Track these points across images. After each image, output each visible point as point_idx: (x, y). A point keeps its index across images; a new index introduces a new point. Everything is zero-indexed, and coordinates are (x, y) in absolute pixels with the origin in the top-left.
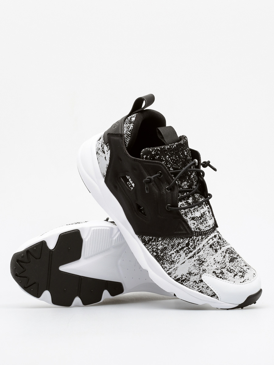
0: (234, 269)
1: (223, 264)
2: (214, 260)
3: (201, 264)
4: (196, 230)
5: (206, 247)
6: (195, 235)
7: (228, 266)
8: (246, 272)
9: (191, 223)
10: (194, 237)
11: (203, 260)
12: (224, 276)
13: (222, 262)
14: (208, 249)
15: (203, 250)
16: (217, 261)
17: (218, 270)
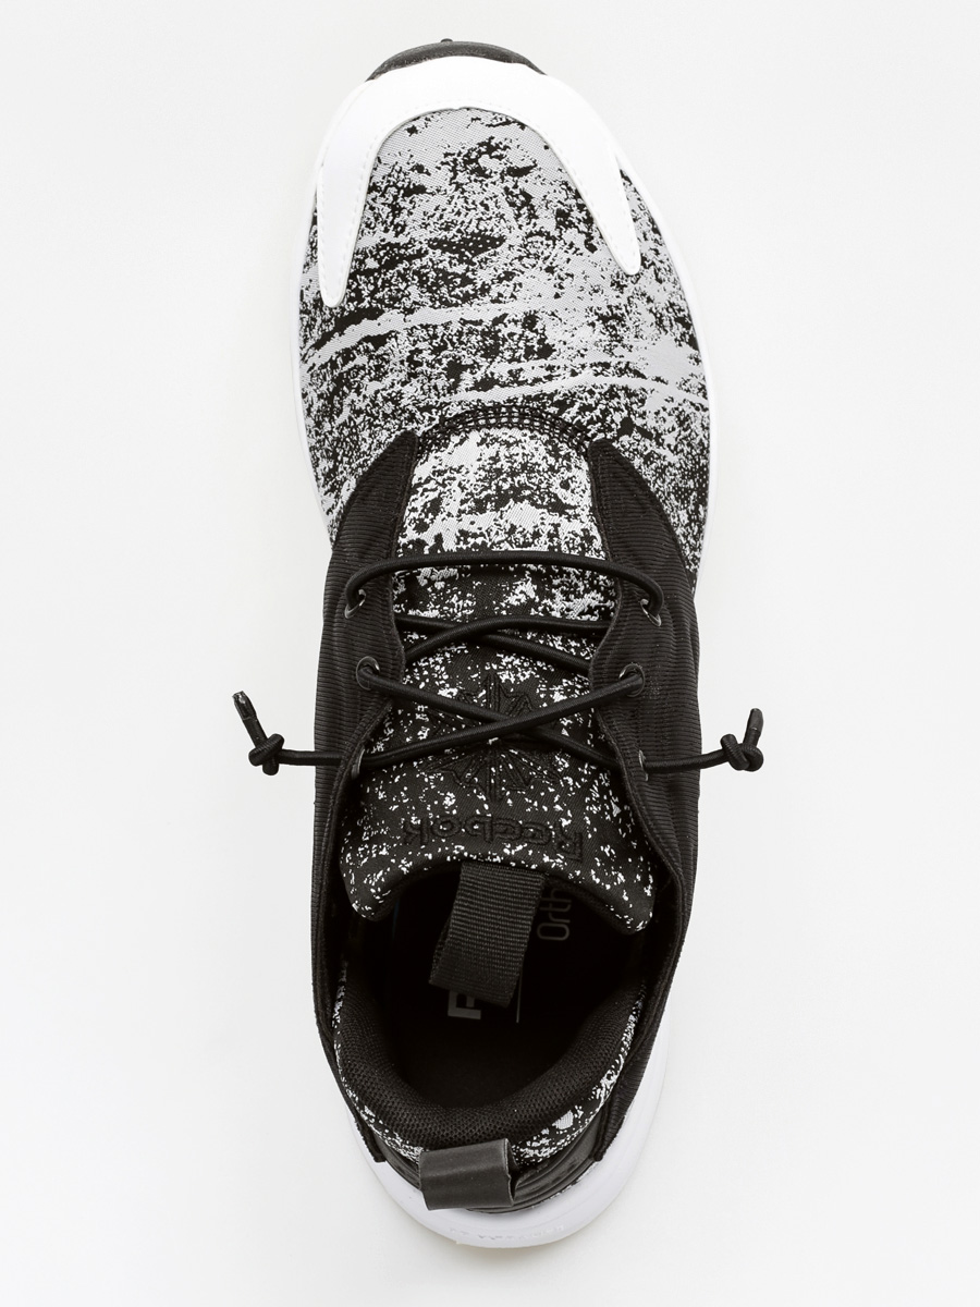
0: (502, 199)
1: (533, 251)
2: (560, 291)
3: (615, 317)
4: (573, 453)
5: (568, 363)
6: (588, 439)
7: (520, 227)
8: (450, 159)
9: (580, 497)
10: (594, 435)
11: (599, 325)
12: (568, 202)
13: (533, 261)
14: (564, 348)
15: (582, 361)
16: (553, 282)
17: (571, 245)
